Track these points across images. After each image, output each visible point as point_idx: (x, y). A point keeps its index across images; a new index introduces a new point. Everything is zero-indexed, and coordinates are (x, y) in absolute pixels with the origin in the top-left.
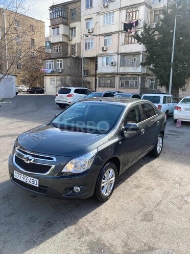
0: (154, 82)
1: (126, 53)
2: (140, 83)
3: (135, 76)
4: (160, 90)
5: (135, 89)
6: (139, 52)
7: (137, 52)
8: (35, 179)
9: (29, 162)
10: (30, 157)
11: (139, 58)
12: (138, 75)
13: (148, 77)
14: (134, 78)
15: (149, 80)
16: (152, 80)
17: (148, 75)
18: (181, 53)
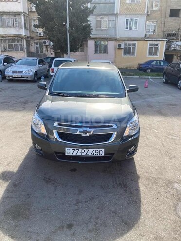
0: (39, 46)
1: (4, 12)
2: (25, 46)
3: (19, 39)
4: (46, 54)
5: (22, 53)
6: (19, 12)
7: (17, 12)
8: (99, 150)
9: (88, 134)
10: (88, 129)
11: (21, 19)
12: (22, 38)
13: (32, 41)
14: (18, 41)
15: (33, 44)
16: (37, 44)
17: (32, 38)
18: (75, 19)
